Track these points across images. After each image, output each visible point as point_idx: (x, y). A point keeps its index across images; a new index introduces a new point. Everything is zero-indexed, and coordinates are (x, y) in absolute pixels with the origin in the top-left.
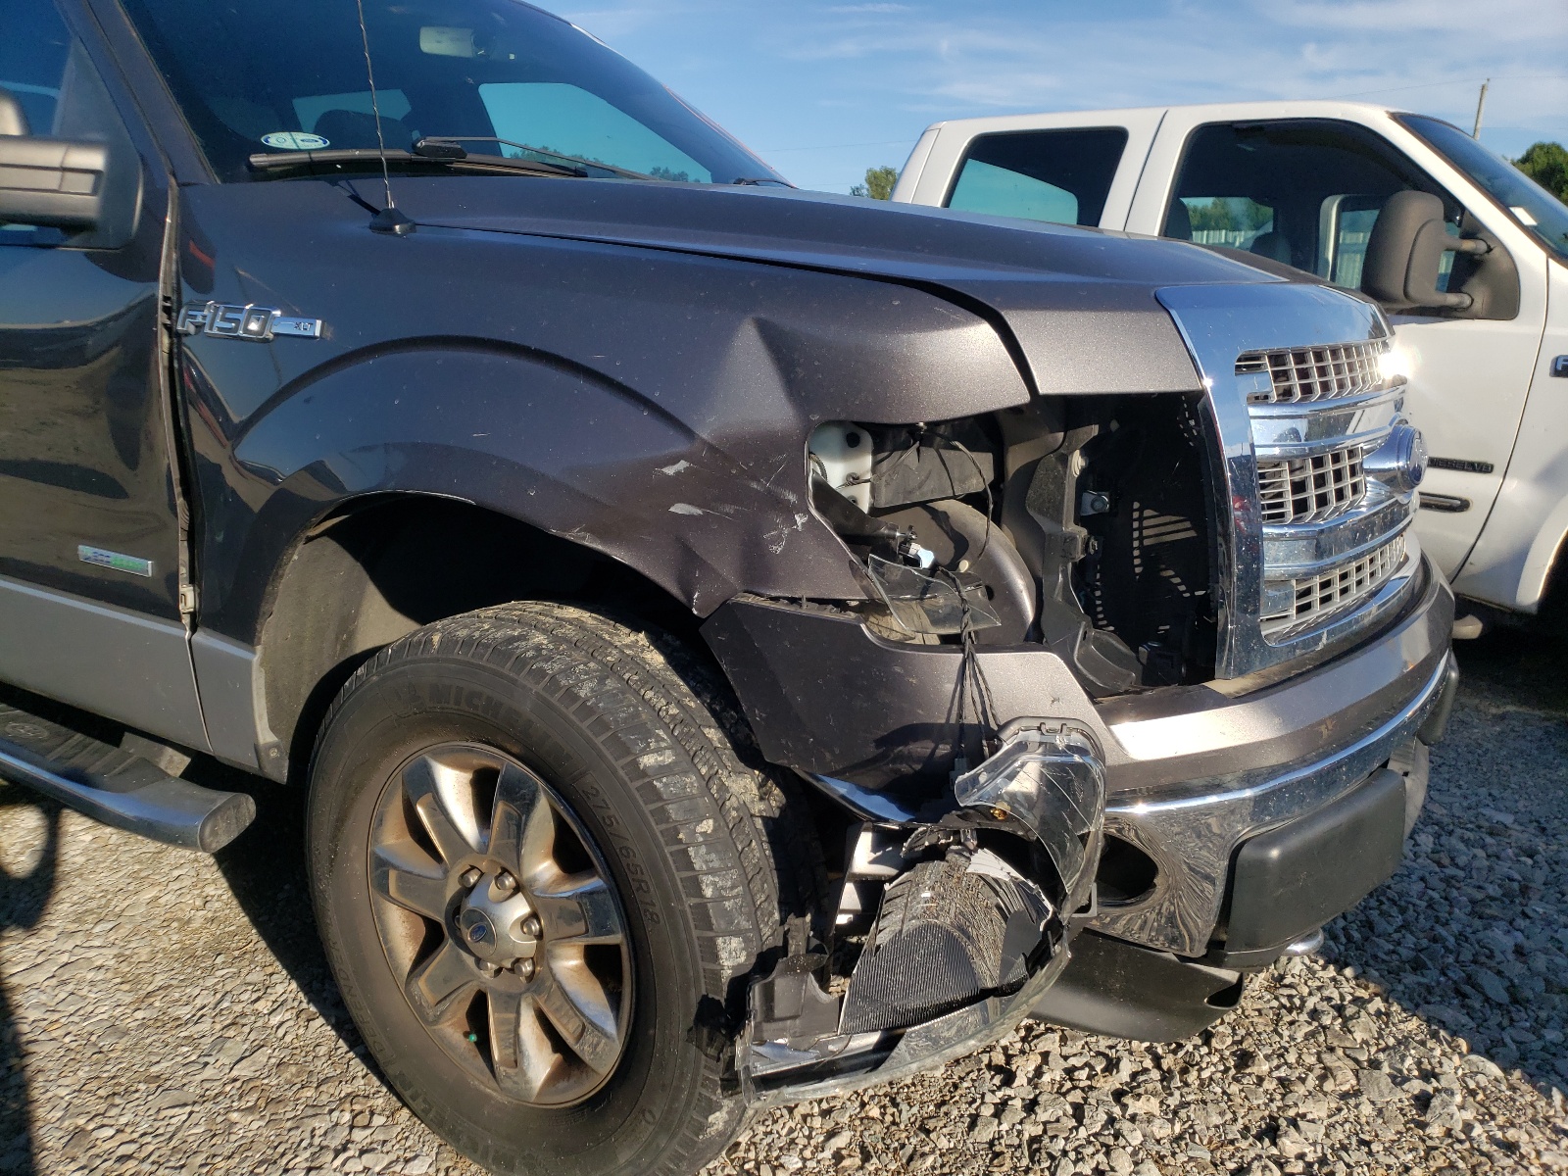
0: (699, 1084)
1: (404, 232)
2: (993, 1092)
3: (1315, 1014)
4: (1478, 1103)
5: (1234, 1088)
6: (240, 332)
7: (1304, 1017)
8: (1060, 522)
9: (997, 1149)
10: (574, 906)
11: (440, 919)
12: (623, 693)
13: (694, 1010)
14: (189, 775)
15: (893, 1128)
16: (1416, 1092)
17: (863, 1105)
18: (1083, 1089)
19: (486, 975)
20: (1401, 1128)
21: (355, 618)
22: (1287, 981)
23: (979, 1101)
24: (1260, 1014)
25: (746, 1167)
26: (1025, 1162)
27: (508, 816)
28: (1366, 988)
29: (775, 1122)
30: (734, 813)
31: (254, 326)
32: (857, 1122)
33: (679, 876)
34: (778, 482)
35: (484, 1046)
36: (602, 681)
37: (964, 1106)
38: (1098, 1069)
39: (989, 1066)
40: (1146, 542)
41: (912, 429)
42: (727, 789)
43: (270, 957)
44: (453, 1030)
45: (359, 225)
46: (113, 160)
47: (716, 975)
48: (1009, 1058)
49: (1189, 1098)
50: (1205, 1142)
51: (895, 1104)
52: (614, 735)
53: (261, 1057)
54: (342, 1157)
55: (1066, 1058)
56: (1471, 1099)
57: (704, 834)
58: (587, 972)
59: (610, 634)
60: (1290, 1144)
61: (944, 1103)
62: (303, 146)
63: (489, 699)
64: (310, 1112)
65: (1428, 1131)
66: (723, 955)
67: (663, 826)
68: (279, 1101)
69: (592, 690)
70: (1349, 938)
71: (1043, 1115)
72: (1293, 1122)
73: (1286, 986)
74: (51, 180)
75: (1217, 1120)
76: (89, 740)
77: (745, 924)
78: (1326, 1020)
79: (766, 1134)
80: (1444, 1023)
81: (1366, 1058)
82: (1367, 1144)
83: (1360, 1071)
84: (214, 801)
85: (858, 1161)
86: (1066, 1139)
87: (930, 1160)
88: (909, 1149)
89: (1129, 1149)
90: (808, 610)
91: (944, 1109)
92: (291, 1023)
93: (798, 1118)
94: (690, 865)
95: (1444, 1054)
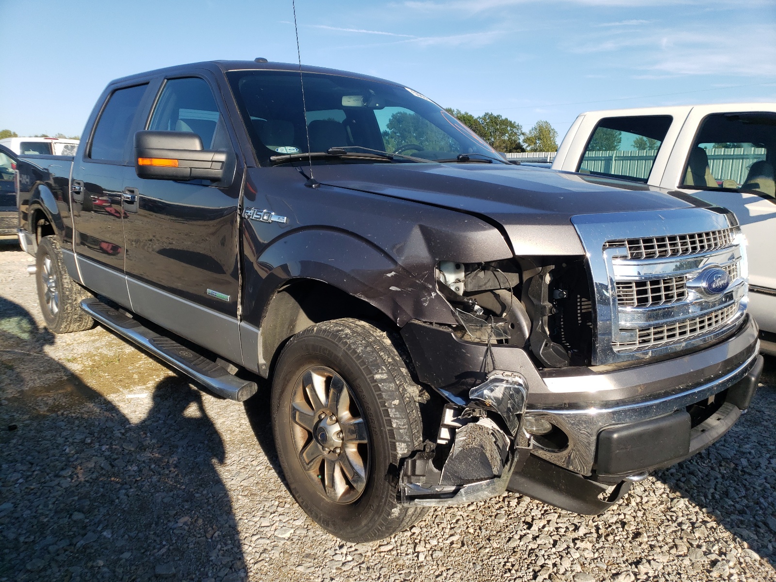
0: (389, 496)
1: (316, 187)
2: (521, 530)
3: (680, 524)
4: (742, 568)
5: (628, 545)
6: (261, 219)
7: (675, 524)
8: (540, 301)
9: (516, 550)
10: (353, 428)
11: (312, 431)
12: (373, 352)
13: (387, 468)
14: (237, 375)
15: (477, 537)
16: (713, 559)
17: (468, 527)
18: (560, 535)
19: (325, 453)
20: (700, 571)
21: (295, 321)
22: (672, 510)
23: (514, 533)
24: (654, 520)
25: (416, 541)
26: (526, 556)
27: (334, 393)
28: (710, 518)
29: (431, 528)
30: (408, 399)
31: (265, 218)
32: (463, 533)
33: (385, 418)
34: (425, 281)
35: (323, 480)
36: (366, 347)
37: (508, 534)
38: (571, 529)
39: (524, 522)
40: (583, 311)
41: (479, 264)
42: (406, 390)
43: (259, 447)
44: (314, 473)
45: (301, 184)
46: (228, 158)
47: (395, 456)
48: (533, 519)
49: (606, 546)
50: (606, 562)
51: (480, 529)
52: (367, 367)
53: (251, 480)
54: (273, 515)
55: (557, 523)
56: (739, 566)
57: (395, 405)
58: (358, 454)
59: (373, 331)
60: (643, 568)
61: (500, 531)
62: (289, 152)
63: (329, 351)
64: (265, 499)
65: (711, 574)
66: (398, 449)
67: (381, 400)
68: (255, 495)
69: (362, 350)
70: (713, 497)
71: (539, 541)
72: (649, 561)
73: (672, 511)
74: (208, 165)
75: (615, 555)
76: (205, 359)
77: (407, 439)
78: (684, 527)
79: (426, 532)
80: (742, 536)
81: (696, 543)
82: (679, 574)
83: (690, 549)
84: (243, 384)
85: (459, 546)
86: (545, 551)
87: (487, 550)
88: (481, 545)
89: (571, 559)
90: (435, 327)
91: (499, 534)
92: (263, 470)
93: (441, 528)
94: (389, 415)
95: (735, 547)
